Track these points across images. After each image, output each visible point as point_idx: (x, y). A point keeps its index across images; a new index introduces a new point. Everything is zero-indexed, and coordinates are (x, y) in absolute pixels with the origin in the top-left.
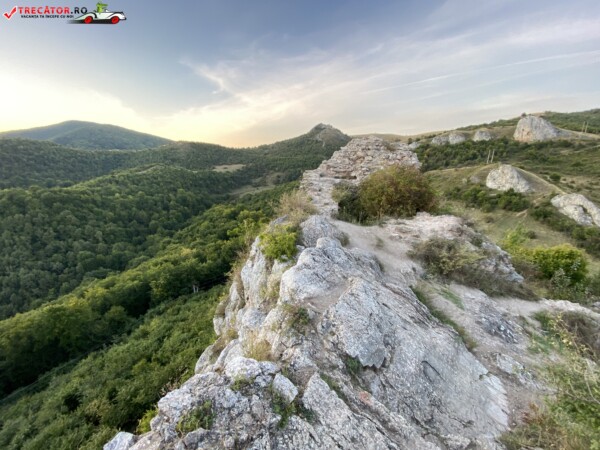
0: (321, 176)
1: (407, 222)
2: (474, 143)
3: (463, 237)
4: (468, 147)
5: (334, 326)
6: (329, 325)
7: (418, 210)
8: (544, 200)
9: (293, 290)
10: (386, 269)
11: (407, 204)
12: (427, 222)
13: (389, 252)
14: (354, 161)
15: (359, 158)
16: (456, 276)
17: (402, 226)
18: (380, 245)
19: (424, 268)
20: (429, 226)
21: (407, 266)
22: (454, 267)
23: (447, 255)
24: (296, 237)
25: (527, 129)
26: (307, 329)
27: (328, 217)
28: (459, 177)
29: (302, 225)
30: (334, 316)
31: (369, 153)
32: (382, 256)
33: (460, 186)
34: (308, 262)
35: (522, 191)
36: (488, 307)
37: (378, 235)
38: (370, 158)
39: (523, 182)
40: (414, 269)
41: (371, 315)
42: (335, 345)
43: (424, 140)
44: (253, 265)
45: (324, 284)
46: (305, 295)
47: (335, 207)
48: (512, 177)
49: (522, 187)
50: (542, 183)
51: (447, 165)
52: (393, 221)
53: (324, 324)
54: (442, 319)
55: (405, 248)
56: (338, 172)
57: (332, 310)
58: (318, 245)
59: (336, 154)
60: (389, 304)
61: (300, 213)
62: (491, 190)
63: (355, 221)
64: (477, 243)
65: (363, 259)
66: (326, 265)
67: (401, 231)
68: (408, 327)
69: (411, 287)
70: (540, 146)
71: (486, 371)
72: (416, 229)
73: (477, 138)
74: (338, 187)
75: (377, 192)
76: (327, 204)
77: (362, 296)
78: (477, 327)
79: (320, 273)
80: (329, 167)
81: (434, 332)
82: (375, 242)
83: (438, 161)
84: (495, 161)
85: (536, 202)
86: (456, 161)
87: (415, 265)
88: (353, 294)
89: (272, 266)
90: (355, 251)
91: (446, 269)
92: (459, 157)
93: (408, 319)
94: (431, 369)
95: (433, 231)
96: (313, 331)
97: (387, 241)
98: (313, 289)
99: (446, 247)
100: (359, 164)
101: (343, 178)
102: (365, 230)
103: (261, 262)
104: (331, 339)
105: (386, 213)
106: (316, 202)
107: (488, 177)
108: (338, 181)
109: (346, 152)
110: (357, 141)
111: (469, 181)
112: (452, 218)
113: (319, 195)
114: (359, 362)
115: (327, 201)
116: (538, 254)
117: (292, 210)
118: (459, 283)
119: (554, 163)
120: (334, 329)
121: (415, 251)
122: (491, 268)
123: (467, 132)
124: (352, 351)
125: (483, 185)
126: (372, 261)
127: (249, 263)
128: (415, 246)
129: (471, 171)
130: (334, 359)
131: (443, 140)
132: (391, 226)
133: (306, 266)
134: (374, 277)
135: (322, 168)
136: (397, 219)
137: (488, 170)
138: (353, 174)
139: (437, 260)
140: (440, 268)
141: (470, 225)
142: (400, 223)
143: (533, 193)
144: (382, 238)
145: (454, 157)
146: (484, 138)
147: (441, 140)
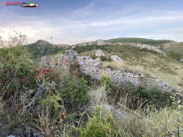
2: (89, 45)
25: (100, 42)
35: (104, 56)
39: (104, 54)
43: (77, 45)
48: (101, 53)
50: (107, 54)
62: (97, 56)
84: (96, 49)
92: (87, 49)
107: (96, 53)
111: (91, 55)
123: (87, 43)
146: (91, 44)
147: (81, 45)
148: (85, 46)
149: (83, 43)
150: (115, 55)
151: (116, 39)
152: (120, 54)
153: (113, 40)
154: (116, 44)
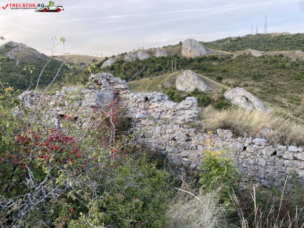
2: (157, 59)
4: (154, 62)
8: (219, 96)
25: (189, 48)
28: (154, 84)
35: (203, 90)
39: (202, 83)
43: (119, 57)
48: (194, 80)
51: (142, 76)
62: (181, 92)
70: (200, 60)
73: (158, 55)
83: (133, 73)
86: (148, 72)
92: (149, 69)
107: (177, 81)
111: (163, 87)
119: (211, 71)
125: (175, 89)
131: (134, 56)
137: (175, 76)
143: (210, 91)
146: (163, 55)
147: (132, 56)
148: (144, 62)
149: (139, 50)
150: (237, 89)
151: (239, 39)
152: (253, 85)
153: (231, 41)
154: (242, 53)
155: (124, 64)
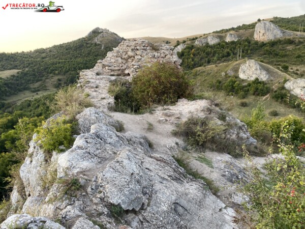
0: (98, 74)
1: (171, 107)
2: (227, 43)
3: (212, 115)
4: (223, 47)
5: (101, 186)
6: (97, 187)
7: (179, 97)
8: (280, 86)
9: (67, 168)
10: (155, 146)
11: (170, 93)
12: (186, 106)
13: (158, 133)
14: (127, 60)
15: (129, 57)
16: (208, 145)
17: (167, 111)
18: (150, 128)
19: (185, 142)
20: (186, 109)
21: (171, 141)
22: (206, 138)
23: (200, 129)
24: (71, 127)
25: (262, 32)
26: (79, 193)
27: (106, 110)
28: (219, 72)
29: (78, 117)
30: (102, 179)
31: (138, 52)
32: (151, 137)
33: (220, 79)
34: (81, 145)
35: (265, 79)
36: (231, 164)
37: (149, 121)
38: (140, 57)
39: (264, 73)
40: (177, 144)
41: (132, 174)
42: (102, 199)
43: (189, 42)
44: (31, 162)
45: (96, 160)
46: (78, 170)
47: (112, 100)
48: (256, 69)
49: (264, 77)
50: (277, 73)
51: (209, 62)
52: (160, 108)
53: (93, 187)
54: (195, 176)
55: (170, 128)
56: (113, 70)
57: (100, 175)
58: (92, 131)
59: (109, 54)
60: (151, 168)
61: (75, 107)
62: (243, 80)
63: (129, 111)
64: (222, 118)
65: (134, 139)
66: (98, 145)
67: (166, 115)
68: (165, 182)
69: (173, 157)
70: (273, 44)
71: (224, 205)
72: (178, 112)
73: (228, 39)
74: (114, 83)
75: (145, 85)
76: (104, 98)
77: (126, 162)
78: (223, 178)
79: (92, 151)
80: (104, 66)
81: (187, 185)
82: (146, 126)
83: (201, 59)
84: (243, 57)
85: (275, 88)
86: (215, 58)
87: (178, 140)
88: (118, 162)
89: (50, 157)
90: (127, 134)
91: (201, 140)
92: (217, 55)
93: (167, 177)
94: (181, 208)
95: (190, 112)
96: (84, 194)
97: (155, 124)
98: (85, 164)
99: (200, 123)
100: (130, 63)
101: (118, 75)
102: (138, 117)
103: (40, 156)
104: (99, 196)
105: (154, 101)
106: (93, 98)
107: (240, 70)
108: (113, 78)
109: (118, 52)
110: (126, 43)
111: (226, 74)
112: (204, 101)
113: (95, 91)
114: (121, 208)
115: (103, 96)
116: (273, 125)
117: (67, 105)
118: (212, 150)
119: (283, 56)
120: (101, 189)
121: (177, 130)
122: (234, 136)
123: (220, 34)
124: (114, 201)
125: (237, 77)
126: (142, 140)
127: (27, 160)
128: (178, 126)
129: (227, 66)
130: (100, 208)
131: (204, 41)
132: (159, 112)
133: (79, 148)
134: (142, 152)
135: (98, 67)
136: (163, 106)
137: (239, 64)
138: (127, 72)
139: (193, 134)
140: (197, 140)
141: (217, 105)
142: (166, 109)
143: (272, 81)
144: (152, 123)
145: (214, 56)
146: (233, 39)
147: (202, 41)
148: (213, 47)
149: (210, 33)
150: (299, 80)
155: (193, 50)
